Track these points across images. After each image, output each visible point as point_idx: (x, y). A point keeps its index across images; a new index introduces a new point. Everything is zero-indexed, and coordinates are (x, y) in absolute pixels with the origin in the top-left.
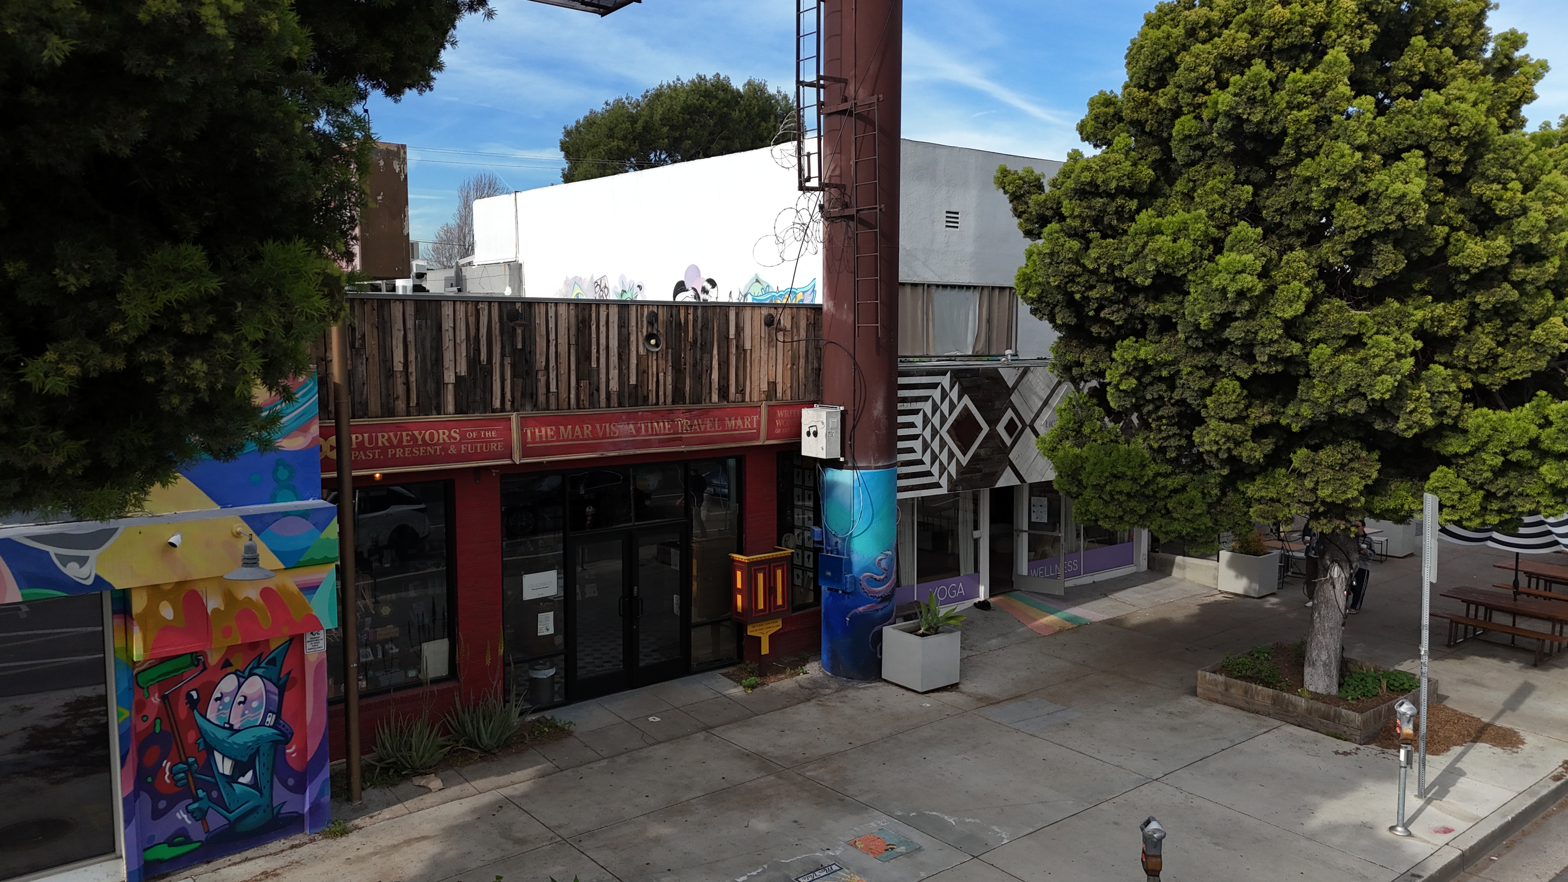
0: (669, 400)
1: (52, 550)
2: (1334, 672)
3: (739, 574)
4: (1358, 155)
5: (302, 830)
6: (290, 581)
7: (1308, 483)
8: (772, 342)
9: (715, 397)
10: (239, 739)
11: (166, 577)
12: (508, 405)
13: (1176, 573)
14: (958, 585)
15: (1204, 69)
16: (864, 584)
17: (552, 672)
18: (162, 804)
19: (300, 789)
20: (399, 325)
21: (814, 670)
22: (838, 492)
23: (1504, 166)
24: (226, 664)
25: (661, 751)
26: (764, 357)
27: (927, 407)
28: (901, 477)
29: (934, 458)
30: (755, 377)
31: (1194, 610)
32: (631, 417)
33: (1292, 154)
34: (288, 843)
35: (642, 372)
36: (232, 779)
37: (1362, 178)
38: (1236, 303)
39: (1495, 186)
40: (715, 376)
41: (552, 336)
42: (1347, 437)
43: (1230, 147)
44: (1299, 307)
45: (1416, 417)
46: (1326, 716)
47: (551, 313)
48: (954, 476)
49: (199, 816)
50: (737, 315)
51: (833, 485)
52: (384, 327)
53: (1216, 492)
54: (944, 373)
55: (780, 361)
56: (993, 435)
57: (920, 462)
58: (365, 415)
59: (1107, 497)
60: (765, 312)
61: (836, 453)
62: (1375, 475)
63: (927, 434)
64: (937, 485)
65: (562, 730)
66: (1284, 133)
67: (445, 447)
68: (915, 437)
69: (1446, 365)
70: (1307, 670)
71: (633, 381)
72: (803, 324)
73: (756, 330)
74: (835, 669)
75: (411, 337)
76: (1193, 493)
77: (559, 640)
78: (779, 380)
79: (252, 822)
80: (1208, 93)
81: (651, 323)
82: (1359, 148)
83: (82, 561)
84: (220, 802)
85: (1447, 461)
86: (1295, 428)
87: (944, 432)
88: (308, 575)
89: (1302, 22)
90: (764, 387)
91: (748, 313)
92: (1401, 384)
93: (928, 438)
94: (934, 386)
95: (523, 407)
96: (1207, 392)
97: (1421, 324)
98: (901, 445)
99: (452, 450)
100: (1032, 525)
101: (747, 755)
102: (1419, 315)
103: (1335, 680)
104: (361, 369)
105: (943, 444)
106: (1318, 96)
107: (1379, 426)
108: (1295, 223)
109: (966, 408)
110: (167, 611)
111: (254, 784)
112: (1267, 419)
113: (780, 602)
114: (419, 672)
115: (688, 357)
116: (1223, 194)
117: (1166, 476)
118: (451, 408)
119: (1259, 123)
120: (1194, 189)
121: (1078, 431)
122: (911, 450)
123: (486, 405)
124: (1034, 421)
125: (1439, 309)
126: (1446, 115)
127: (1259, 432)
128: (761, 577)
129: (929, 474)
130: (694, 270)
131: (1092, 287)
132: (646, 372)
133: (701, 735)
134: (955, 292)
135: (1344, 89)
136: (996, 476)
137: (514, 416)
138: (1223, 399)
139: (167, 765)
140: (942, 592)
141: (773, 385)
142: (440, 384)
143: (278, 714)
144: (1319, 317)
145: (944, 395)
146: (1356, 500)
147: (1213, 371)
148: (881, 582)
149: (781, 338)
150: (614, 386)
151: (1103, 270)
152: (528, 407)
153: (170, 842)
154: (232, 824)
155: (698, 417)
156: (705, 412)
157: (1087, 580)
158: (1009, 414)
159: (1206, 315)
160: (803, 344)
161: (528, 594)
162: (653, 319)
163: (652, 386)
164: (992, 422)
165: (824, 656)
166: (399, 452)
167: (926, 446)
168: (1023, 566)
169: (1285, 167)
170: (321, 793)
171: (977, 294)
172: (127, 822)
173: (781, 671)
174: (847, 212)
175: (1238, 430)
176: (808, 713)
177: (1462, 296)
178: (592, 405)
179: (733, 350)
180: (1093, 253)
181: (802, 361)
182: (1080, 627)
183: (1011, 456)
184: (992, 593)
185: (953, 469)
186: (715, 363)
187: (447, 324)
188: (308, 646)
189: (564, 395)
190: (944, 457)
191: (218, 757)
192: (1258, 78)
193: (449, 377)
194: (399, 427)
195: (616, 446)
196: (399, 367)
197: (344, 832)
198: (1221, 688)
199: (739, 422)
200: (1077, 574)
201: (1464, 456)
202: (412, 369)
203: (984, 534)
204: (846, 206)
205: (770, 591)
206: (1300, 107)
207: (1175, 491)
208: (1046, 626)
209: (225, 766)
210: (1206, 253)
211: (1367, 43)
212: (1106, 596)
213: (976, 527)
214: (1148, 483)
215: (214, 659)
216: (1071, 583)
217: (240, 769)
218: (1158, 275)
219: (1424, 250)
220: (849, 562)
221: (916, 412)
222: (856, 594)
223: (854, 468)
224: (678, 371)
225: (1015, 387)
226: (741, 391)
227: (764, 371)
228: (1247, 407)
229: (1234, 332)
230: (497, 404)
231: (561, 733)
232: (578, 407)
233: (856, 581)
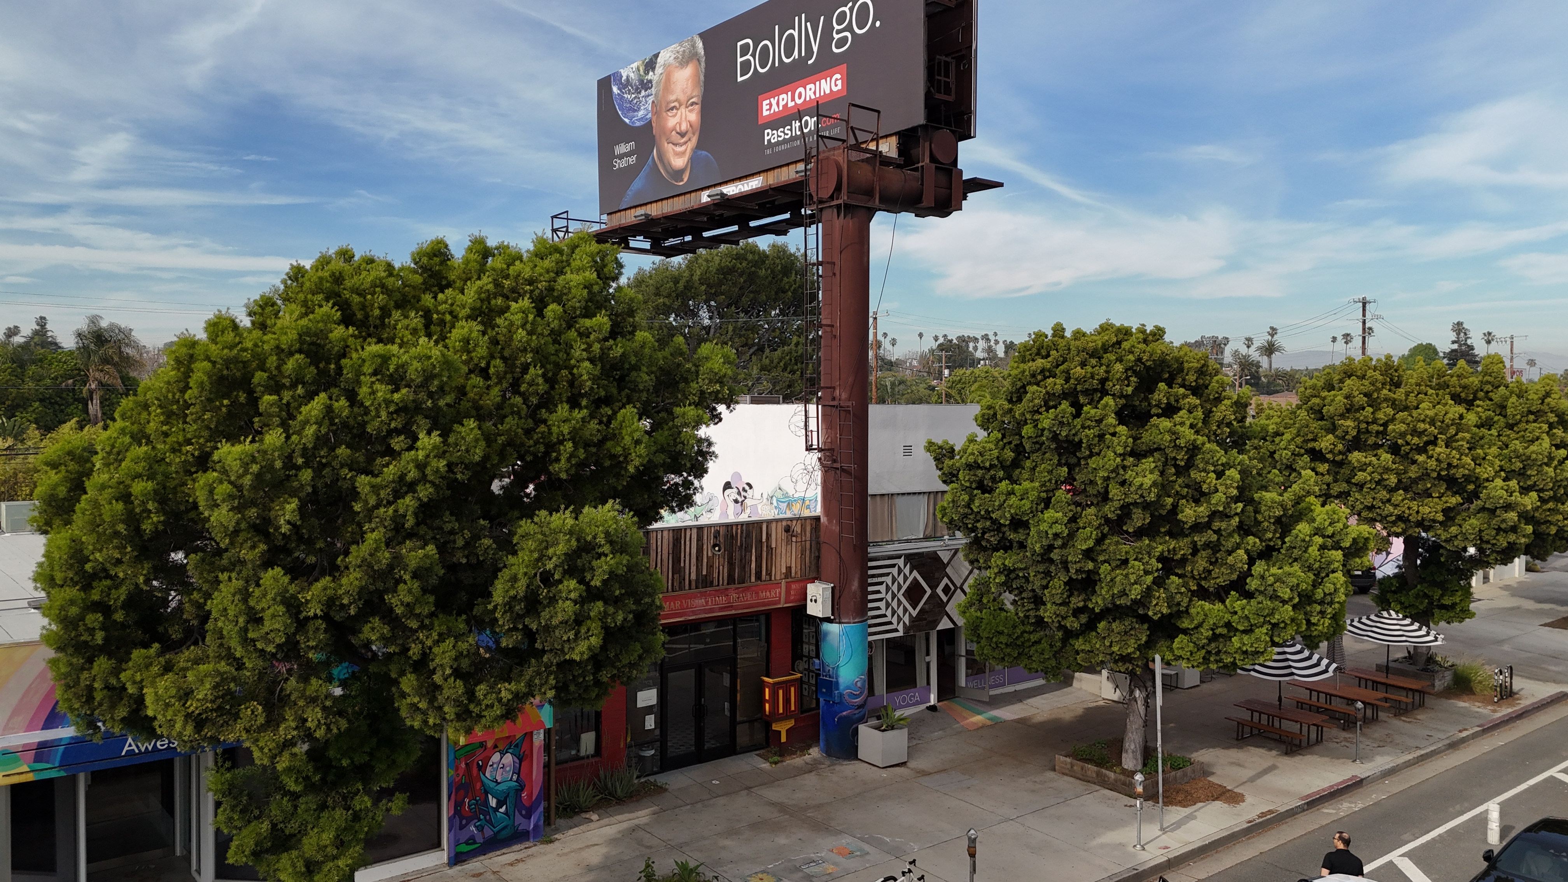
0: (726, 582)
2: (1139, 756)
3: (767, 690)
4: (1118, 460)
5: (528, 840)
7: (1107, 643)
8: (789, 542)
9: (753, 579)
10: (500, 787)
13: (1075, 684)
14: (914, 694)
15: (1036, 401)
16: (847, 697)
17: (653, 752)
18: (464, 822)
19: (528, 817)
21: (815, 752)
22: (830, 638)
23: (1207, 463)
24: (496, 747)
25: (722, 801)
26: (784, 551)
27: (889, 580)
28: (870, 626)
29: (894, 612)
30: (778, 565)
31: (1080, 711)
32: (703, 595)
33: (1088, 453)
34: (523, 846)
35: (710, 566)
36: (496, 810)
37: (1121, 472)
38: (1054, 539)
39: (1203, 474)
40: (753, 565)
41: (659, 550)
42: (1127, 616)
43: (1053, 446)
44: (1091, 543)
45: (1158, 608)
46: (1124, 784)
47: (659, 536)
48: (908, 623)
49: (480, 829)
50: (767, 527)
51: (826, 634)
53: (1059, 644)
54: (899, 557)
55: (794, 554)
56: (934, 595)
57: (885, 616)
59: (994, 645)
60: (784, 523)
61: (828, 614)
62: (1144, 639)
63: (889, 599)
64: (896, 630)
65: (661, 787)
66: (1081, 441)
68: (881, 600)
69: (1180, 576)
70: (1124, 755)
71: (704, 573)
72: (808, 529)
73: (779, 535)
74: (828, 752)
76: (1044, 645)
77: (657, 732)
78: (793, 565)
79: (504, 834)
80: (1041, 413)
81: (715, 537)
82: (1120, 455)
84: (490, 822)
85: (1185, 632)
86: (1097, 610)
87: (900, 596)
89: (1092, 377)
90: (784, 570)
91: (774, 525)
92: (1149, 588)
93: (890, 600)
94: (893, 566)
96: (1046, 587)
97: (1162, 553)
98: (870, 605)
100: (967, 651)
101: (773, 804)
102: (1160, 548)
103: (1140, 762)
105: (899, 603)
106: (1099, 421)
107: (1141, 611)
108: (1091, 490)
109: (915, 579)
111: (506, 813)
112: (1081, 604)
113: (793, 708)
114: (578, 751)
115: (737, 555)
116: (1050, 472)
117: (1030, 633)
119: (1066, 436)
120: (1036, 466)
121: (980, 601)
122: (878, 608)
124: (963, 584)
125: (1173, 544)
126: (1174, 433)
127: (1077, 612)
128: (781, 692)
129: (890, 623)
130: (737, 475)
131: (978, 521)
132: (712, 566)
133: (745, 792)
134: (910, 497)
135: (1112, 420)
136: (936, 622)
138: (1053, 592)
139: (467, 800)
140: (904, 700)
141: (789, 569)
143: (519, 775)
144: (1104, 547)
145: (900, 571)
146: (1134, 653)
147: (1047, 574)
148: (857, 696)
149: (794, 539)
150: (693, 576)
151: (983, 513)
153: (467, 843)
154: (496, 834)
155: (743, 592)
156: (747, 589)
157: (1010, 689)
158: (945, 581)
159: (1038, 545)
160: (808, 543)
161: (640, 704)
162: (717, 535)
163: (716, 575)
164: (933, 587)
165: (822, 743)
167: (888, 605)
168: (962, 681)
169: (1085, 458)
170: (539, 819)
171: (926, 497)
172: (450, 830)
173: (794, 753)
174: (835, 465)
175: (1063, 610)
176: (810, 780)
177: (1187, 536)
178: (681, 589)
179: (765, 549)
180: (977, 503)
181: (808, 552)
182: (997, 724)
183: (947, 609)
184: (940, 698)
185: (906, 619)
186: (754, 558)
188: (535, 737)
190: (900, 612)
191: (490, 797)
192: (1064, 411)
195: (694, 613)
197: (551, 842)
198: (1069, 766)
199: (768, 593)
200: (1003, 685)
201: (1192, 629)
203: (933, 659)
204: (835, 461)
205: (787, 701)
206: (1089, 428)
207: (1036, 642)
208: (974, 723)
209: (493, 802)
210: (1040, 508)
211: (1130, 390)
212: (1021, 701)
213: (928, 654)
214: (1017, 638)
215: (490, 744)
216: (993, 692)
217: (500, 804)
218: (1013, 519)
219: (1161, 511)
220: (837, 683)
221: (881, 583)
222: (841, 703)
223: (840, 623)
224: (731, 564)
225: (949, 563)
226: (769, 574)
228: (1069, 597)
229: (1055, 555)
231: (661, 790)
232: (673, 590)
233: (841, 695)
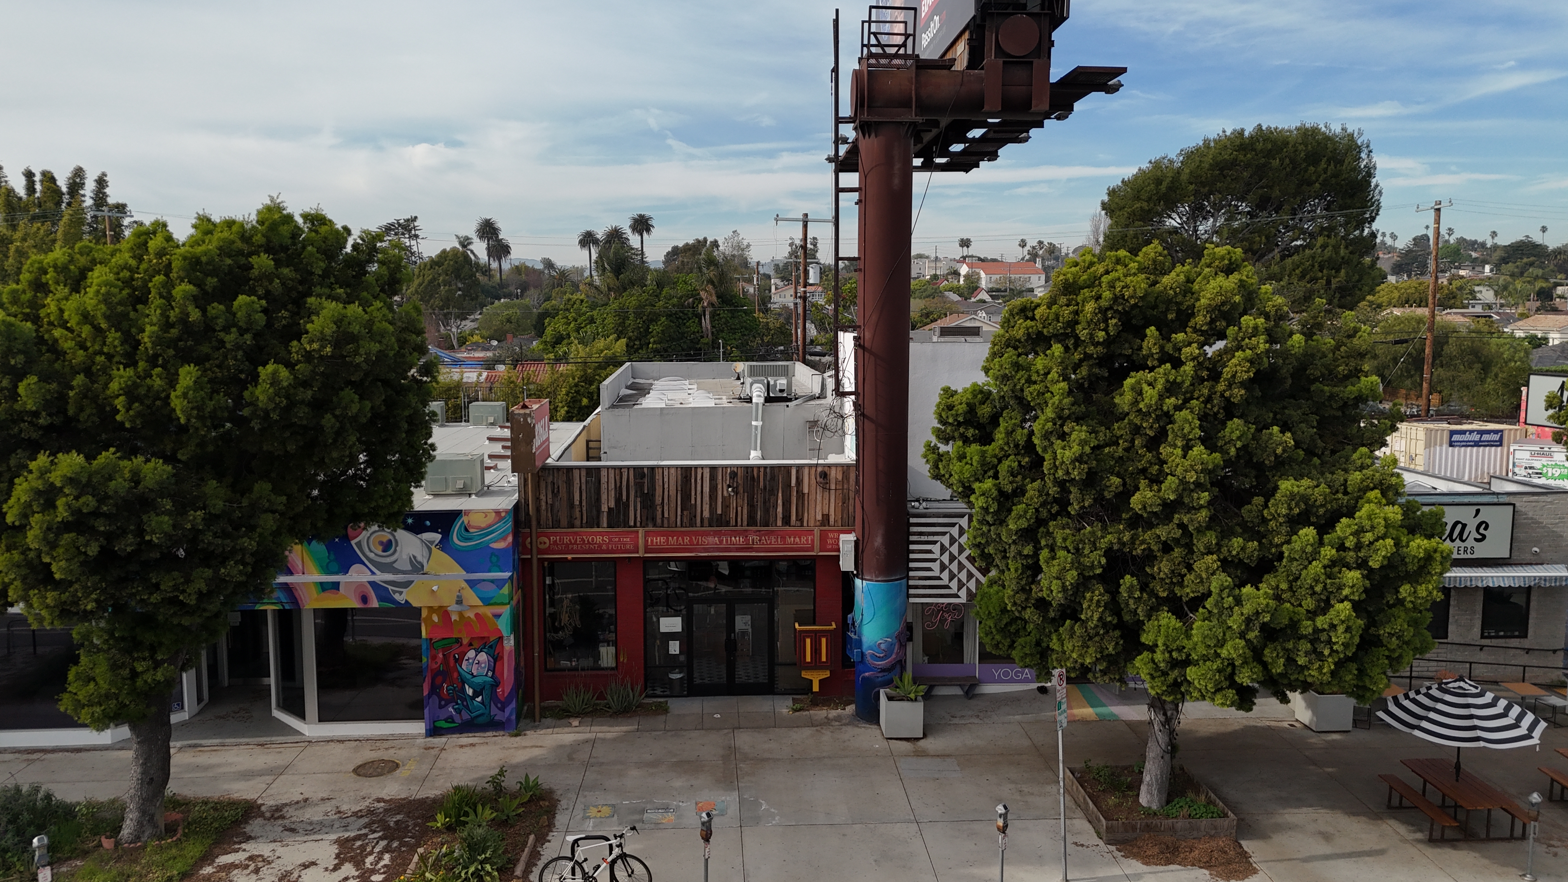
0: (745, 523)
1: (390, 587)
2: (1155, 792)
5: (504, 730)
6: (488, 611)
8: (826, 489)
9: (779, 523)
10: (475, 680)
11: (435, 604)
12: (638, 524)
16: (870, 658)
17: (679, 676)
18: (443, 703)
19: (502, 710)
20: (577, 481)
21: (848, 709)
24: (470, 644)
25: (695, 734)
26: (819, 498)
27: (946, 540)
28: (914, 587)
29: (952, 576)
30: (812, 512)
32: (717, 533)
34: (494, 734)
35: (726, 506)
36: (473, 698)
40: (780, 509)
41: (666, 486)
45: (1089, 613)
47: (666, 473)
48: (974, 590)
49: (458, 711)
50: (797, 472)
52: (569, 482)
54: (962, 516)
55: (832, 500)
57: (937, 578)
58: (559, 527)
61: (851, 568)
63: (945, 559)
64: (956, 596)
67: (600, 545)
68: (934, 560)
70: (1142, 786)
71: (719, 512)
73: (813, 481)
74: (857, 711)
75: (584, 487)
77: (682, 658)
79: (481, 720)
81: (732, 478)
83: (401, 593)
84: (467, 707)
87: (962, 558)
88: (497, 609)
90: (819, 517)
91: (806, 471)
93: (946, 562)
94: (952, 525)
95: (647, 525)
98: (915, 565)
99: (604, 547)
101: (730, 748)
103: (1156, 798)
104: (557, 504)
105: (961, 566)
110: (435, 618)
111: (482, 703)
113: (824, 659)
115: (759, 498)
118: (605, 525)
122: (927, 569)
123: (626, 524)
128: (808, 641)
129: (948, 586)
132: (728, 506)
133: (726, 731)
137: (641, 531)
139: (444, 685)
140: (1005, 674)
141: (826, 518)
142: (599, 511)
143: (494, 672)
144: (1051, 529)
145: (962, 531)
148: (883, 659)
150: (706, 514)
152: (650, 525)
153: (446, 720)
154: (473, 719)
155: (765, 535)
156: (772, 532)
160: (853, 490)
161: (663, 629)
162: (734, 475)
163: (732, 515)
166: (575, 547)
167: (943, 567)
170: (511, 714)
172: (425, 707)
173: (830, 705)
176: (805, 733)
178: (691, 525)
179: (794, 494)
182: (1107, 721)
185: (973, 585)
186: (780, 502)
187: (604, 480)
188: (504, 645)
189: (673, 519)
190: (963, 576)
191: (467, 686)
193: (605, 508)
194: (576, 533)
195: (706, 550)
196: (577, 503)
197: (519, 735)
198: (1071, 784)
199: (797, 539)
202: (584, 503)
205: (816, 651)
208: (1074, 716)
209: (470, 692)
215: (465, 641)
217: (476, 694)
221: (935, 542)
222: (863, 663)
223: (863, 579)
224: (752, 507)
226: (800, 519)
227: (819, 508)
230: (632, 523)
231: (663, 712)
232: (682, 526)
233: (863, 655)
